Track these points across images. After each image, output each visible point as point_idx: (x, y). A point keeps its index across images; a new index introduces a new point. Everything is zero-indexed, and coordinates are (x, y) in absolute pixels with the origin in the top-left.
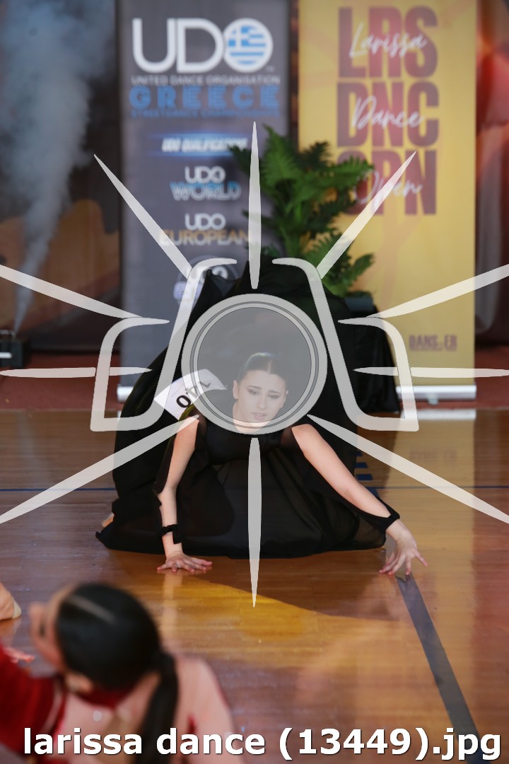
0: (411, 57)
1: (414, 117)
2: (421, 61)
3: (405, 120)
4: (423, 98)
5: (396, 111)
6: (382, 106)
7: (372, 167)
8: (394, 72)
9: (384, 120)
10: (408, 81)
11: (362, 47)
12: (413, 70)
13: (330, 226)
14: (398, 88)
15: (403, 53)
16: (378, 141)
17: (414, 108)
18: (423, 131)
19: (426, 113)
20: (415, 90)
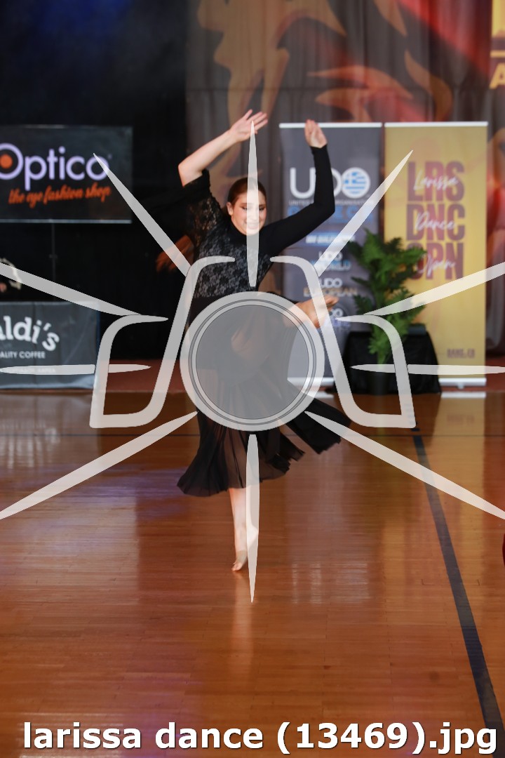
0: (449, 190)
1: (451, 223)
2: (455, 192)
3: (446, 226)
4: (456, 213)
5: (441, 220)
6: (432, 217)
7: (426, 252)
8: (440, 198)
9: (434, 225)
10: (447, 203)
11: (421, 183)
12: (450, 197)
13: (402, 285)
14: (442, 207)
15: (444, 188)
16: (430, 237)
17: (451, 218)
18: (456, 232)
19: (458, 222)
20: (452, 208)
